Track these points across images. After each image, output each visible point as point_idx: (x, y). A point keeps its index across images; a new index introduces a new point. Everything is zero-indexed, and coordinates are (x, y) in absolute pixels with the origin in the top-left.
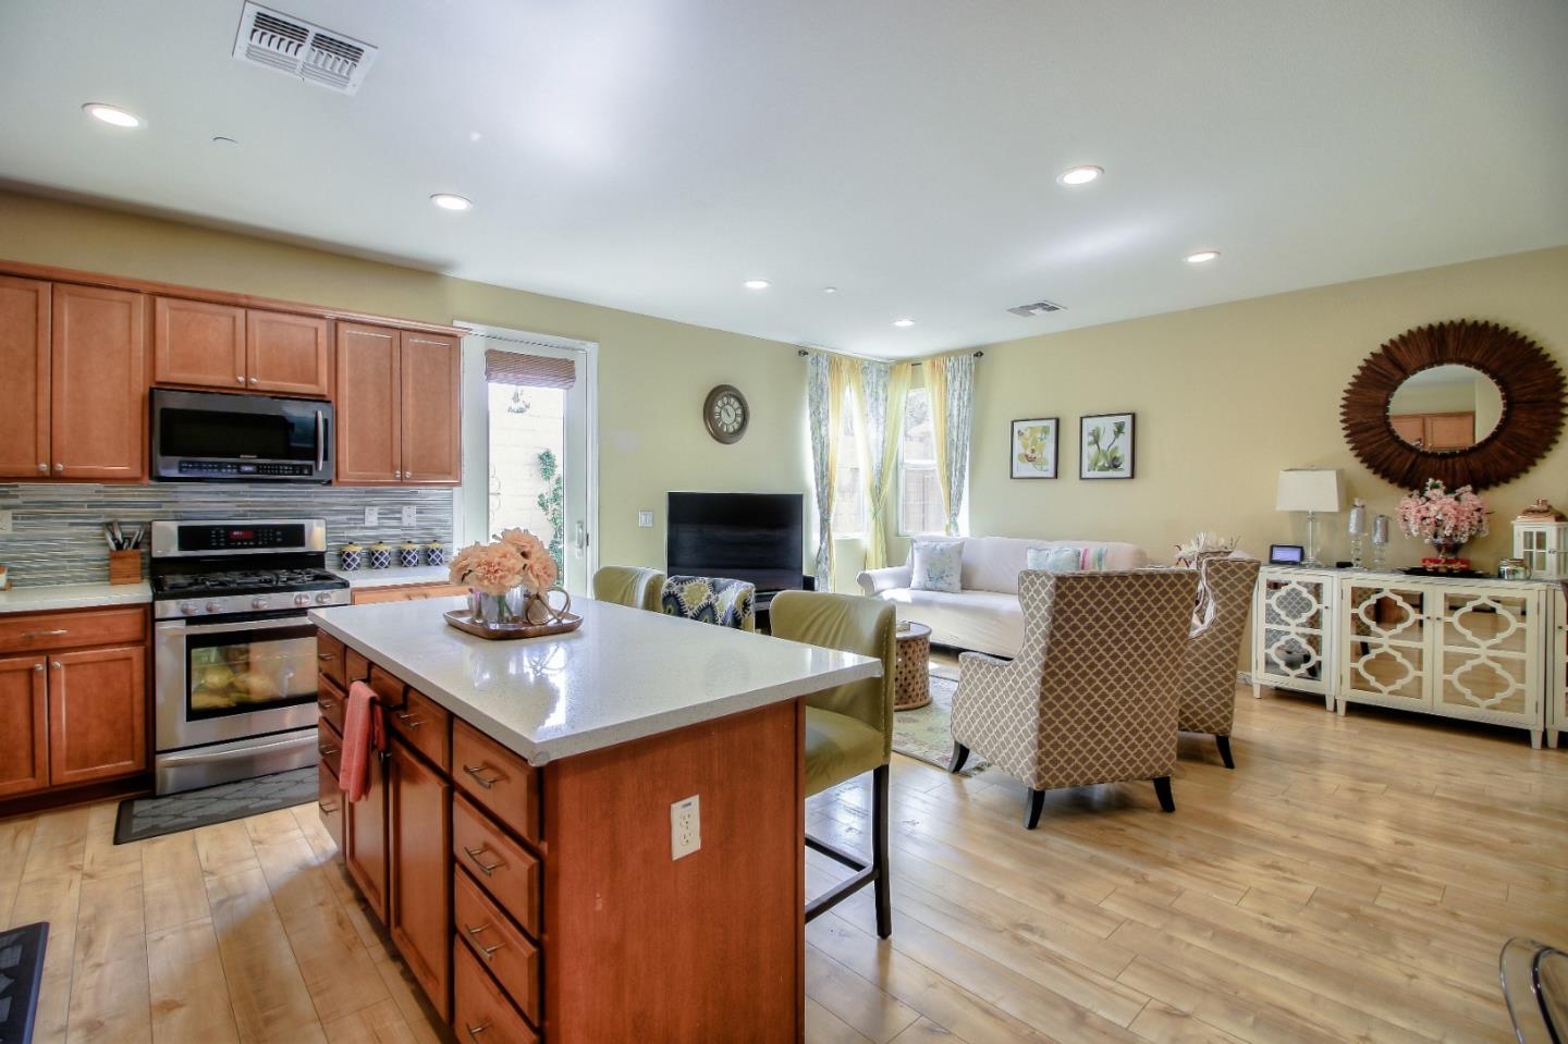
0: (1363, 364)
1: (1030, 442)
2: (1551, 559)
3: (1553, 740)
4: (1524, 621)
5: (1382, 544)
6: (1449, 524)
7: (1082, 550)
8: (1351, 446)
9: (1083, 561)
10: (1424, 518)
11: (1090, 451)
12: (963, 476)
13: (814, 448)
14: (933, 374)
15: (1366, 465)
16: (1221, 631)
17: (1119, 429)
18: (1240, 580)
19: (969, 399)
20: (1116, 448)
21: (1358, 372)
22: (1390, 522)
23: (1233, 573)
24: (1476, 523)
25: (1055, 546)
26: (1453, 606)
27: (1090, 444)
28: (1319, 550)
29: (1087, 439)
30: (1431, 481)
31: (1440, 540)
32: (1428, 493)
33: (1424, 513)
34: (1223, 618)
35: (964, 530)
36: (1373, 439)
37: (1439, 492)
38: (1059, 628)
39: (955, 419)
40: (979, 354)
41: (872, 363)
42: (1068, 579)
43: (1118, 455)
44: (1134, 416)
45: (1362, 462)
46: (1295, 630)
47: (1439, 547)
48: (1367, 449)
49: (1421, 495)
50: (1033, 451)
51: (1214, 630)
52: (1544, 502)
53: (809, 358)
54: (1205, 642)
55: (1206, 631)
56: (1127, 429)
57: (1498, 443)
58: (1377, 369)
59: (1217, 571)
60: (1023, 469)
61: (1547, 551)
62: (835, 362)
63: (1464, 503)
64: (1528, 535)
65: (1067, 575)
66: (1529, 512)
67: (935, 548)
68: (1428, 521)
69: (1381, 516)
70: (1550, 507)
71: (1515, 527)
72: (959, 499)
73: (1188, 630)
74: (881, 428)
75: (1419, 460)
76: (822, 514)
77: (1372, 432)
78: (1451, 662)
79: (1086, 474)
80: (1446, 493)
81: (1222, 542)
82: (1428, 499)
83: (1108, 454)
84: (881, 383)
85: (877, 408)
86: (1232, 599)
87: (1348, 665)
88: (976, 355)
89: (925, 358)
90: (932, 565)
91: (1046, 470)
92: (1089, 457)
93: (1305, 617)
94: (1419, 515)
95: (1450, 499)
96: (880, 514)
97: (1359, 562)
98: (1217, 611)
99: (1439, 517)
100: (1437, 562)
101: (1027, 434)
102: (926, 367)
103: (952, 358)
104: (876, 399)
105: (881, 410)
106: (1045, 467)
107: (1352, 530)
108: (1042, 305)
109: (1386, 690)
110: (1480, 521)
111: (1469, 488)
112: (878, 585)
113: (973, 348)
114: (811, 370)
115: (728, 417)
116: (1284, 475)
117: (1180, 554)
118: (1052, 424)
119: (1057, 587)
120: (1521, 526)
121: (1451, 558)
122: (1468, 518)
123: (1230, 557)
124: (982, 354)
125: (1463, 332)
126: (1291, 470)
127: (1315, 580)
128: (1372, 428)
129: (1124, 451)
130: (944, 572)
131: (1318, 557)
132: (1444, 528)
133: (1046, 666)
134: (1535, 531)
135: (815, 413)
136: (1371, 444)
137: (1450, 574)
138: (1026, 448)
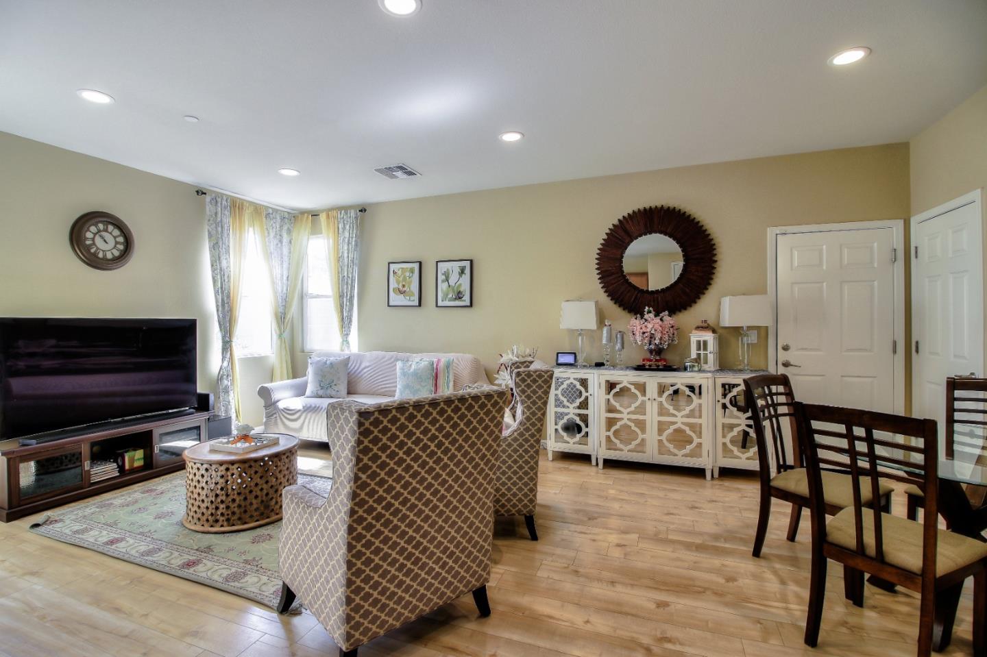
0: (608, 231)
1: (401, 279)
2: (711, 357)
3: (716, 474)
4: (700, 398)
5: (620, 350)
6: (658, 336)
7: (435, 360)
8: (602, 285)
9: (437, 369)
10: (644, 333)
11: (443, 287)
12: (352, 304)
13: (213, 278)
14: (328, 224)
15: (610, 298)
16: (527, 430)
17: (462, 271)
18: (540, 387)
19: (356, 245)
20: (460, 285)
21: (605, 237)
22: (624, 335)
23: (534, 381)
24: (671, 336)
25: (416, 358)
26: (662, 389)
27: (443, 281)
28: (585, 354)
29: (441, 277)
30: (647, 308)
31: (653, 347)
32: (646, 316)
33: (644, 330)
34: (528, 419)
35: (354, 346)
36: (613, 282)
37: (652, 315)
38: (364, 469)
39: (346, 260)
40: (363, 210)
41: (276, 211)
42: (373, 413)
43: (461, 290)
44: (471, 261)
45: (608, 296)
46: (572, 412)
47: (651, 351)
48: (611, 287)
49: (642, 318)
50: (404, 286)
51: (522, 429)
52: (705, 321)
53: (208, 198)
54: (515, 440)
55: (516, 431)
56: (468, 271)
57: (681, 285)
58: (616, 235)
59: (523, 380)
60: (396, 299)
61: (708, 352)
62: (236, 206)
63: (665, 323)
64: (699, 342)
65: (372, 409)
66: (698, 328)
67: (325, 363)
68: (646, 335)
69: (620, 332)
70: (708, 324)
71: (692, 337)
72: (350, 321)
73: (500, 431)
74: (285, 265)
75: (639, 295)
76: (224, 337)
77: (614, 276)
78: (661, 428)
79: (440, 303)
80: (655, 316)
81: (528, 351)
82: (646, 320)
83: (455, 288)
84: (285, 228)
85: (281, 249)
86: (534, 403)
87: (604, 433)
88: (361, 211)
89: (322, 211)
90: (323, 376)
91: (414, 300)
92: (442, 290)
93: (578, 401)
94: (642, 331)
95: (657, 320)
96: (286, 335)
97: (608, 363)
98: (523, 413)
99: (653, 332)
100: (651, 361)
101: (400, 272)
102: (323, 217)
103: (343, 212)
104: (281, 241)
105: (285, 251)
106: (412, 298)
107: (604, 341)
108: (401, 168)
109: (626, 448)
110: (673, 334)
111: (667, 313)
112: (276, 396)
113: (358, 205)
114: (209, 209)
115: (107, 243)
116: (564, 304)
117: (502, 360)
118: (416, 266)
119: (360, 424)
120: (695, 337)
121: (658, 358)
122: (667, 332)
123: (532, 367)
124: (365, 210)
125: (662, 211)
126: (568, 301)
127: (584, 377)
128: (613, 274)
129: (465, 288)
130: (333, 382)
131: (585, 360)
132: (655, 339)
133: (352, 512)
134: (702, 339)
135: (215, 247)
136: (613, 284)
137: (658, 369)
138: (399, 284)
